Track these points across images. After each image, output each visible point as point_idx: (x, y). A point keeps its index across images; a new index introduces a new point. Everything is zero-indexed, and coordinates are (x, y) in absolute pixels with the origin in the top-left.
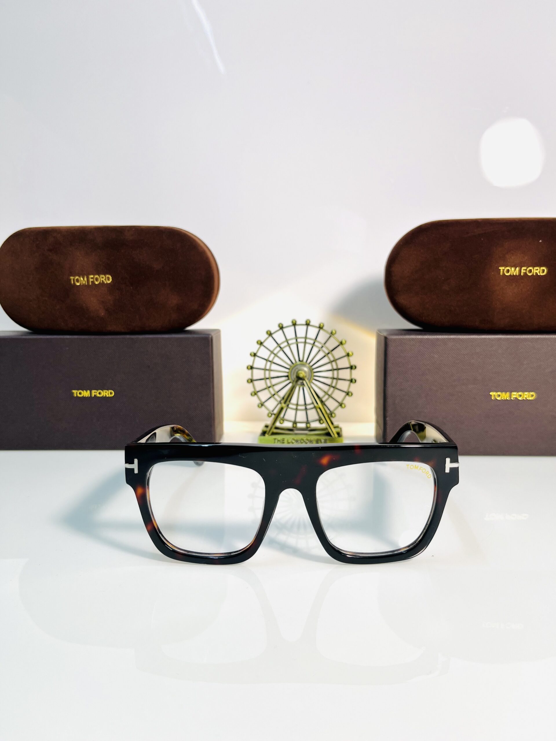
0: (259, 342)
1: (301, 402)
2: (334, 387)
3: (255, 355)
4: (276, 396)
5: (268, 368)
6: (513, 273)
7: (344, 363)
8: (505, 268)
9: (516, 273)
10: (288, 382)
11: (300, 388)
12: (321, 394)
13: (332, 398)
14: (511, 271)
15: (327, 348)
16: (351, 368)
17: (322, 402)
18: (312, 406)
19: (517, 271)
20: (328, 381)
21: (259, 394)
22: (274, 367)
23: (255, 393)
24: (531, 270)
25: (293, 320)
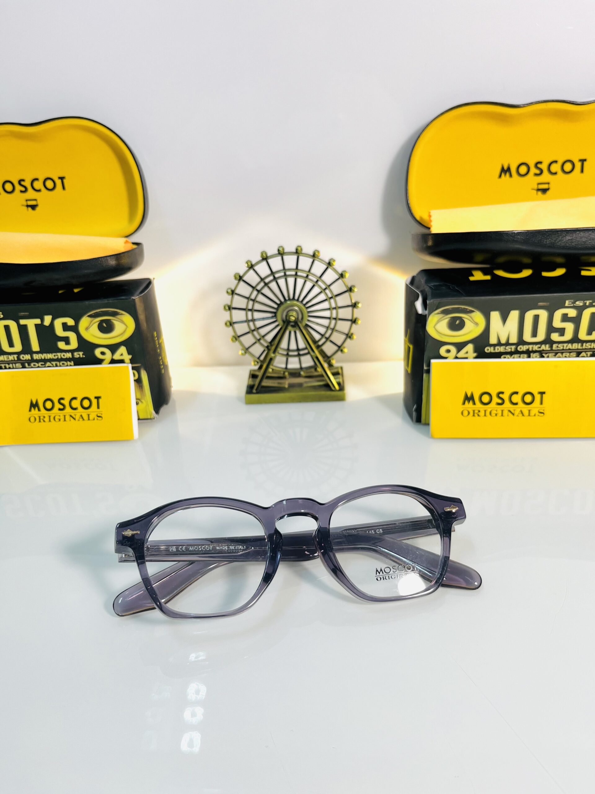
0: (238, 277)
1: (293, 346)
2: (333, 330)
3: (233, 292)
4: (262, 341)
5: (250, 307)
7: (344, 300)
10: (276, 324)
11: (290, 333)
12: (317, 337)
13: (331, 341)
15: (324, 282)
16: (354, 305)
17: (318, 347)
18: (306, 351)
20: (326, 322)
21: (242, 339)
22: (258, 306)
23: (237, 338)
25: (279, 247)
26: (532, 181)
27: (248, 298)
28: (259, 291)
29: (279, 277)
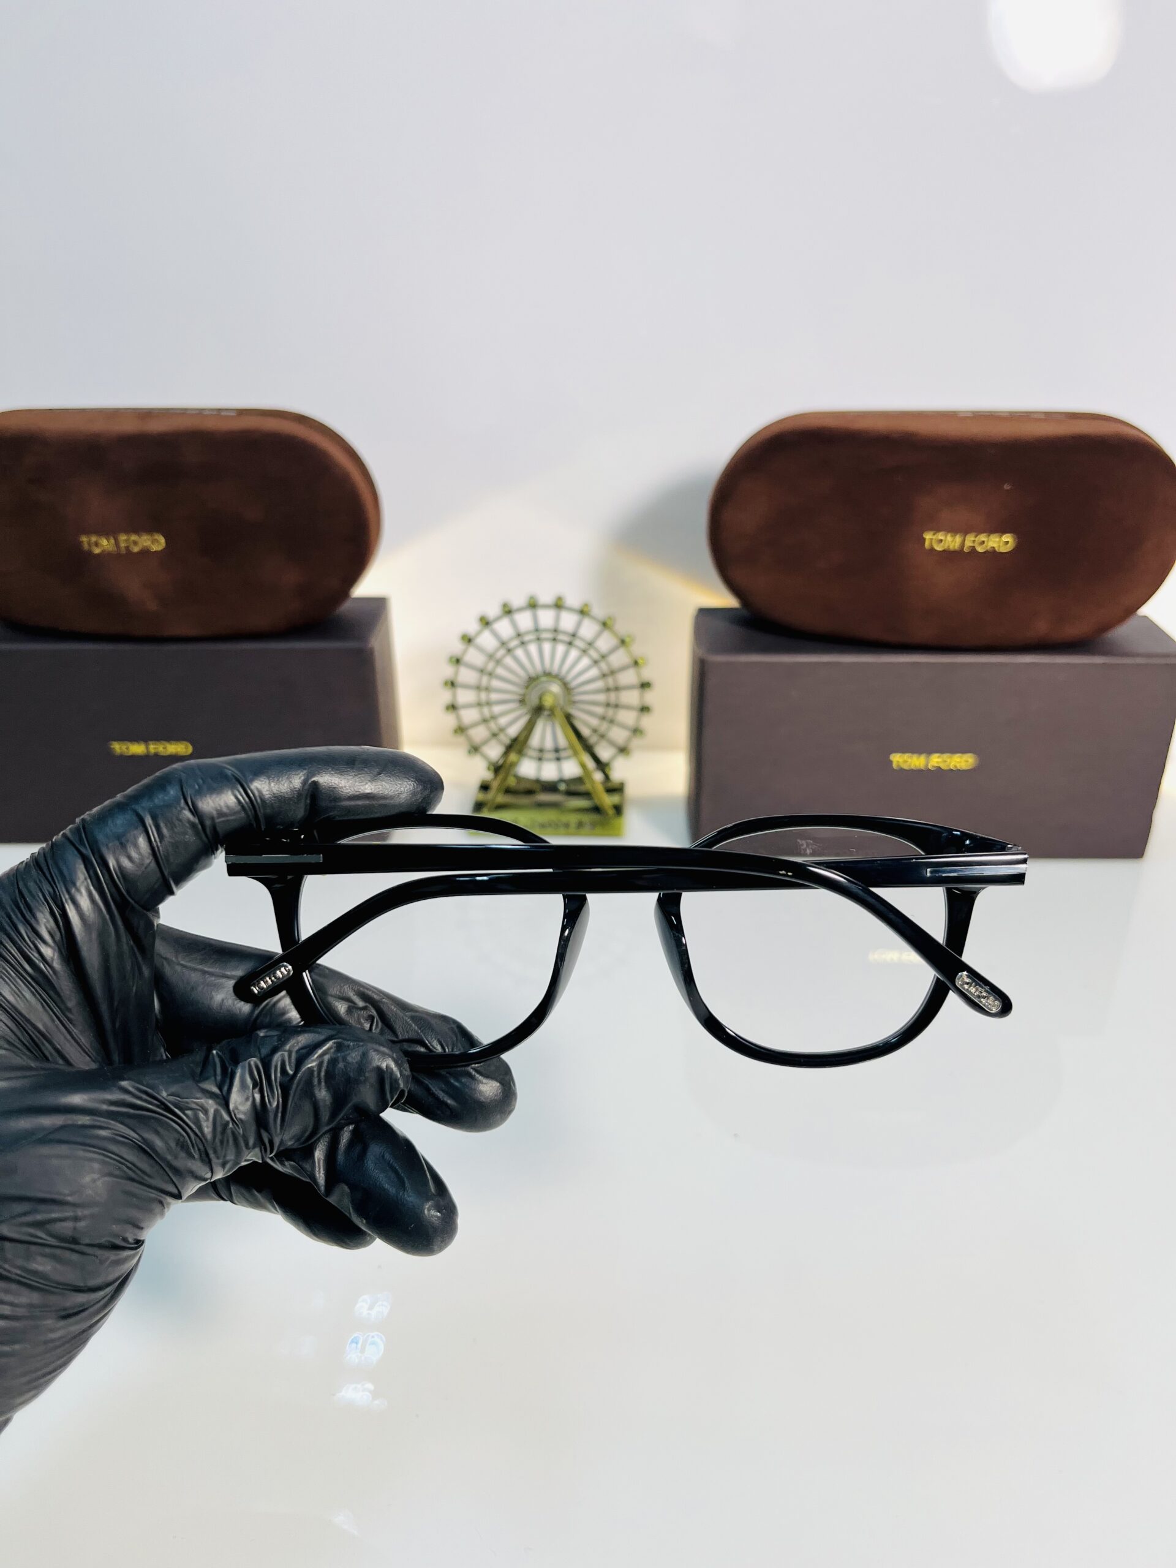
1: (549, 745)
2: (611, 722)
5: (484, 684)
6: (949, 546)
7: (629, 677)
8: (934, 534)
9: (955, 546)
11: (544, 725)
12: (585, 732)
13: (606, 738)
14: (945, 541)
15: (597, 651)
16: (645, 685)
18: (568, 753)
19: (955, 542)
20: (600, 710)
22: (495, 683)
23: (461, 730)
24: (983, 542)
27: (482, 671)
28: (498, 662)
29: (530, 641)
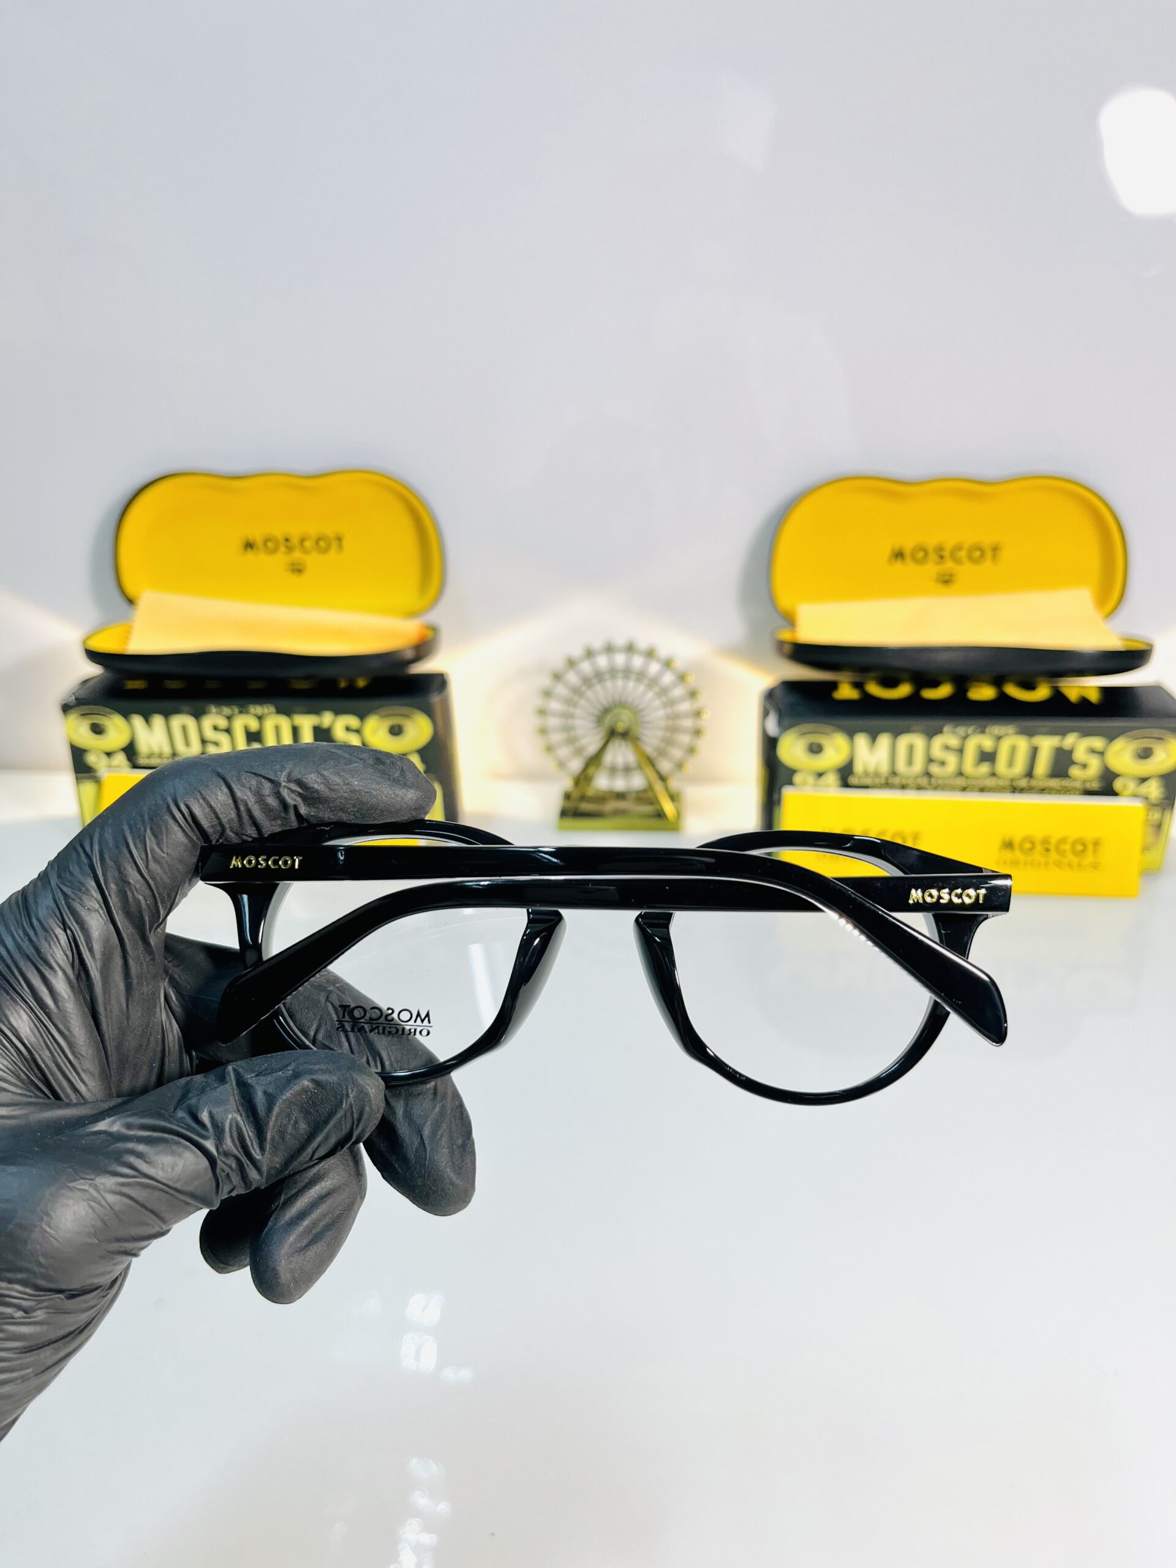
0: (555, 676)
3: (548, 693)
4: (582, 755)
7: (685, 707)
13: (667, 757)
16: (698, 713)
20: (662, 734)
21: (556, 750)
23: (550, 749)
25: (608, 642)
26: (931, 569)
27: (567, 702)
28: (581, 695)
29: (607, 679)
